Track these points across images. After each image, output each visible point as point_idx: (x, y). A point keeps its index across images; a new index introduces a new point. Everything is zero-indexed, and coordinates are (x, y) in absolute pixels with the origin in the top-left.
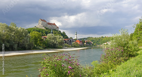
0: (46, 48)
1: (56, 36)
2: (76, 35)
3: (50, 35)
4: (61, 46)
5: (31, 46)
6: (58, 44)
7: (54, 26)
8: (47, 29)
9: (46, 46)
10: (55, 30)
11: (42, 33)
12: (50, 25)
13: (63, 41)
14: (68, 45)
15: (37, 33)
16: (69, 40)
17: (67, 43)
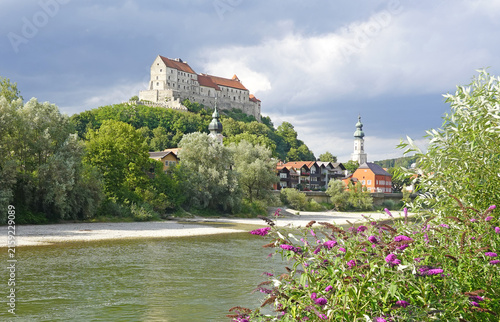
0: (169, 211)
1: (231, 147)
2: (357, 143)
3: (197, 142)
4: (261, 204)
5: (86, 203)
6: (237, 192)
7: (233, 93)
8: (192, 109)
9: (170, 198)
10: (238, 114)
11: (169, 130)
12: (212, 90)
13: (269, 176)
14: (302, 195)
15: (125, 130)
16: (313, 170)
17: (299, 188)
